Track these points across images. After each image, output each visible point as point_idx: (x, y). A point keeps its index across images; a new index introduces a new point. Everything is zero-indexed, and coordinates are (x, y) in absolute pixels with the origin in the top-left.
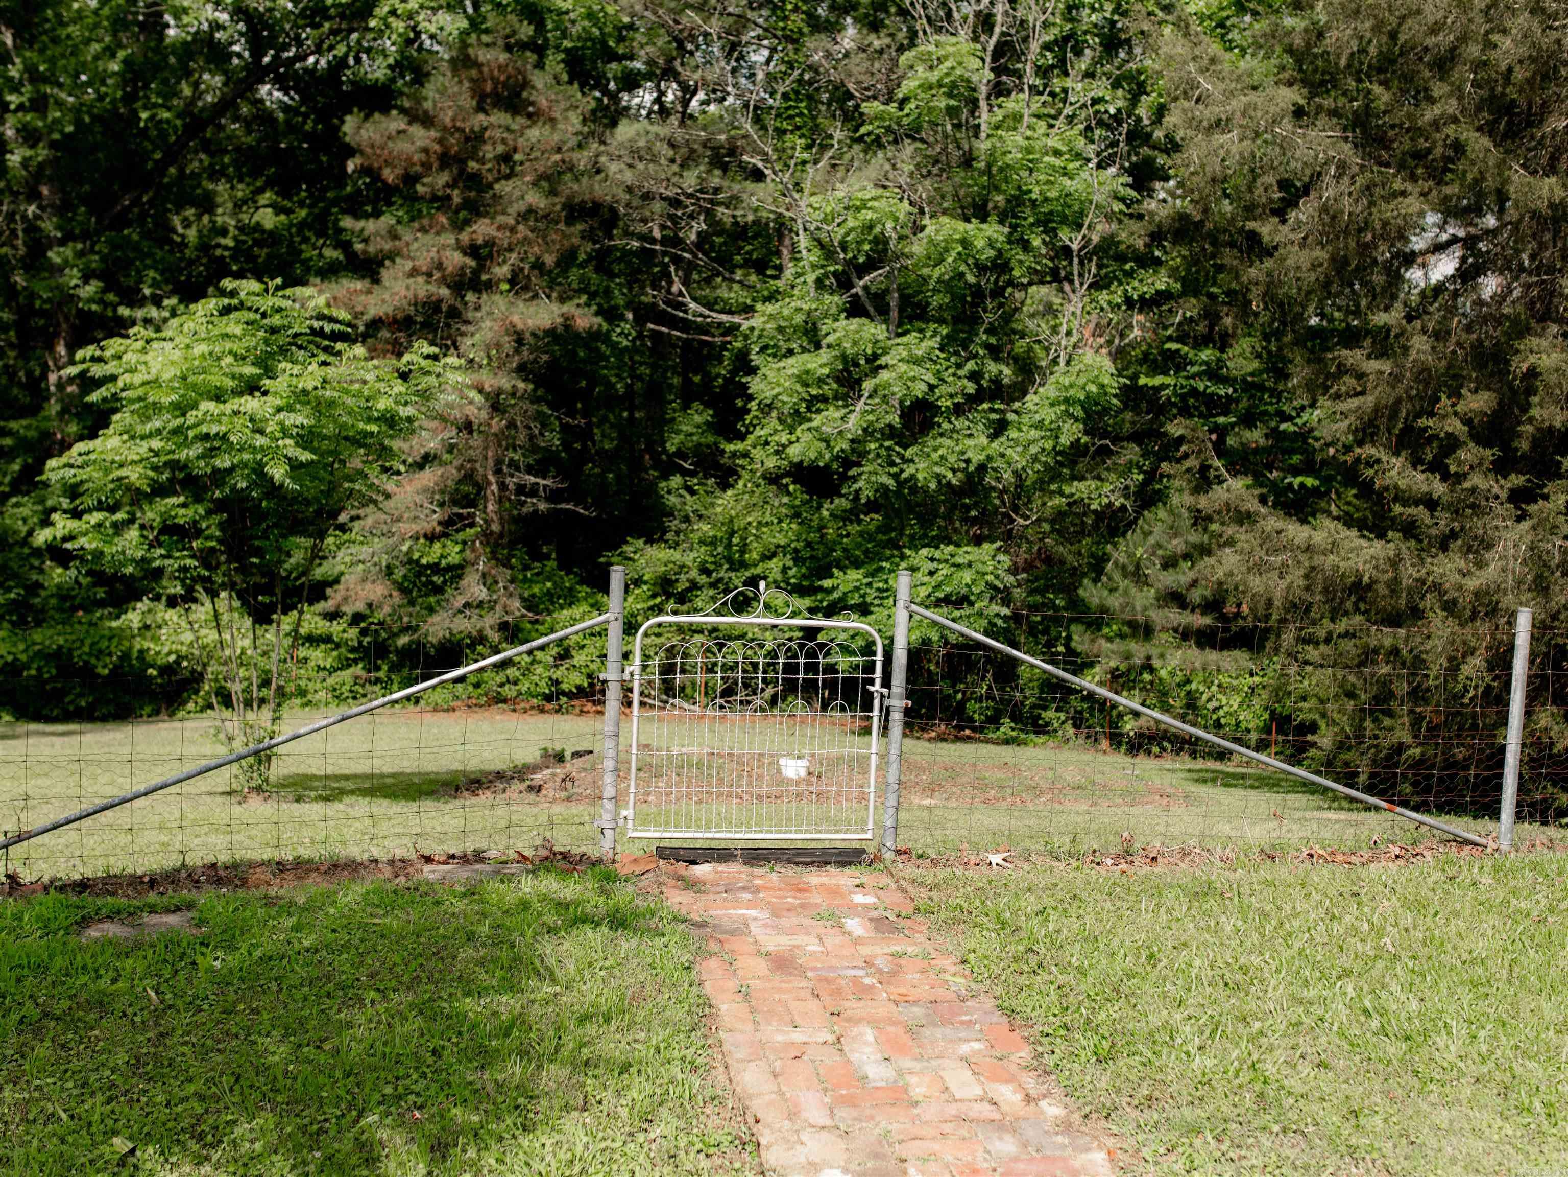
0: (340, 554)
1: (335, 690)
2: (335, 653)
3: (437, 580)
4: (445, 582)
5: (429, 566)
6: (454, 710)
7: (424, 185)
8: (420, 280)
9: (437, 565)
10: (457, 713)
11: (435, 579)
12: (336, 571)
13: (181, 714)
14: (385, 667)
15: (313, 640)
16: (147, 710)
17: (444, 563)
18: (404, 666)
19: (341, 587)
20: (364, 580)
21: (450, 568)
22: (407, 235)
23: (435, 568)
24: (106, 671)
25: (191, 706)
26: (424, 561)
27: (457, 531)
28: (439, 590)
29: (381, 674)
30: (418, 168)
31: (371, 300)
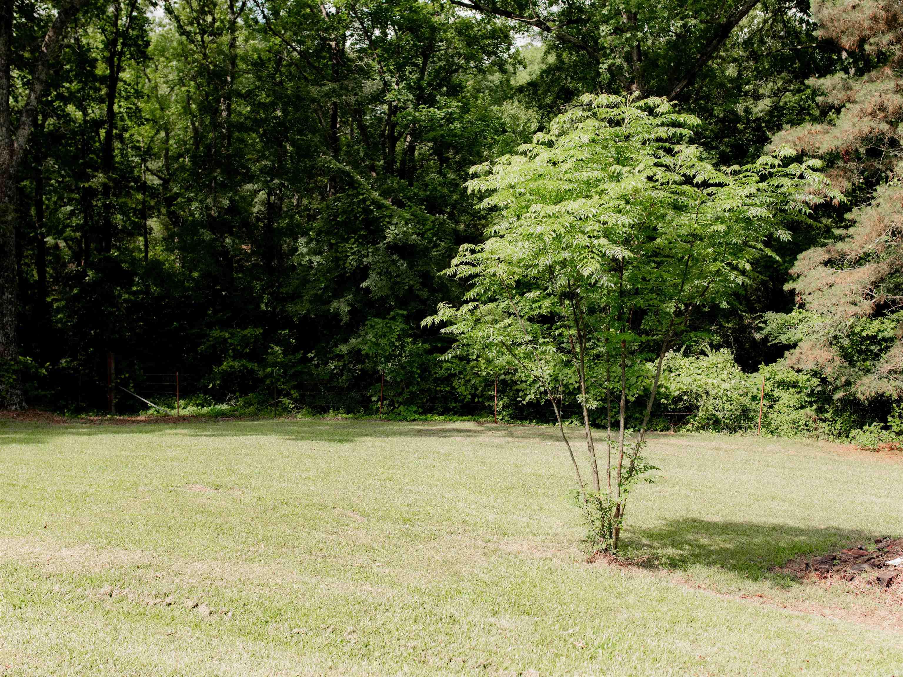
0: (800, 327)
1: (794, 423)
2: (797, 396)
3: (875, 348)
4: (881, 350)
5: (868, 337)
6: (879, 450)
7: (871, 44)
8: (866, 119)
9: (875, 337)
10: (881, 453)
11: (873, 348)
12: (794, 339)
13: (682, 432)
14: (831, 411)
15: (784, 385)
16: (661, 426)
17: (880, 336)
18: (846, 411)
19: (797, 350)
20: (813, 347)
21: (884, 339)
22: (857, 86)
23: (873, 339)
24: (634, 399)
25: (689, 426)
26: (864, 334)
27: (893, 312)
28: (877, 356)
29: (828, 415)
30: (868, 32)
31: (827, 137)
